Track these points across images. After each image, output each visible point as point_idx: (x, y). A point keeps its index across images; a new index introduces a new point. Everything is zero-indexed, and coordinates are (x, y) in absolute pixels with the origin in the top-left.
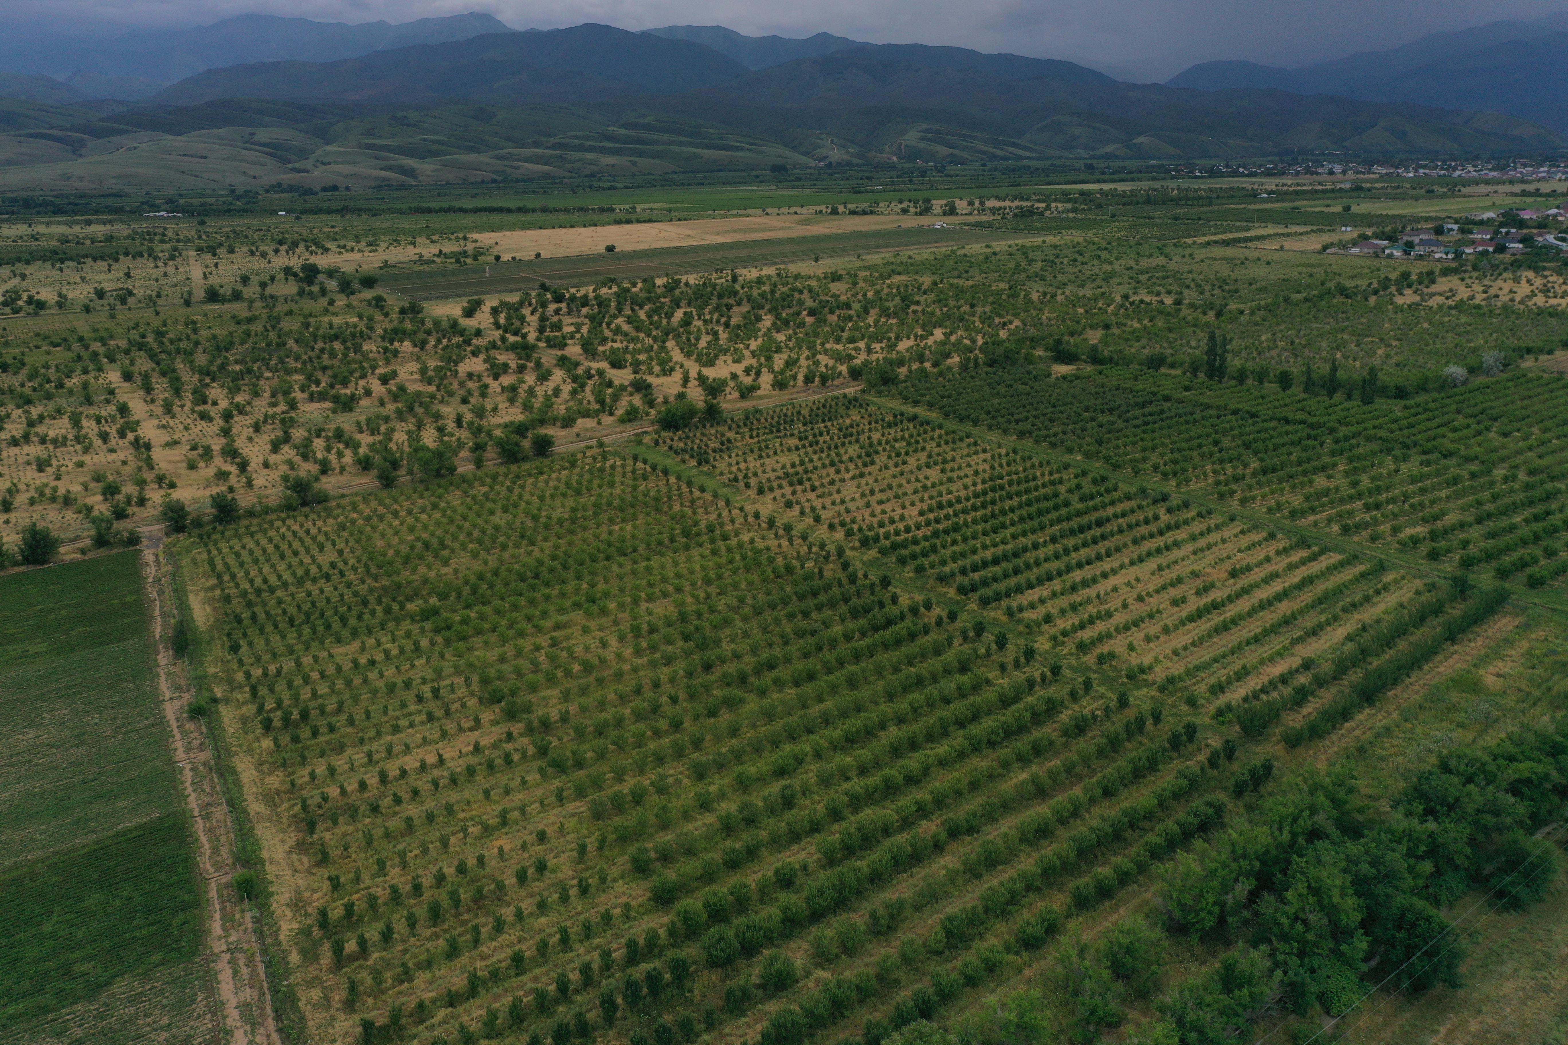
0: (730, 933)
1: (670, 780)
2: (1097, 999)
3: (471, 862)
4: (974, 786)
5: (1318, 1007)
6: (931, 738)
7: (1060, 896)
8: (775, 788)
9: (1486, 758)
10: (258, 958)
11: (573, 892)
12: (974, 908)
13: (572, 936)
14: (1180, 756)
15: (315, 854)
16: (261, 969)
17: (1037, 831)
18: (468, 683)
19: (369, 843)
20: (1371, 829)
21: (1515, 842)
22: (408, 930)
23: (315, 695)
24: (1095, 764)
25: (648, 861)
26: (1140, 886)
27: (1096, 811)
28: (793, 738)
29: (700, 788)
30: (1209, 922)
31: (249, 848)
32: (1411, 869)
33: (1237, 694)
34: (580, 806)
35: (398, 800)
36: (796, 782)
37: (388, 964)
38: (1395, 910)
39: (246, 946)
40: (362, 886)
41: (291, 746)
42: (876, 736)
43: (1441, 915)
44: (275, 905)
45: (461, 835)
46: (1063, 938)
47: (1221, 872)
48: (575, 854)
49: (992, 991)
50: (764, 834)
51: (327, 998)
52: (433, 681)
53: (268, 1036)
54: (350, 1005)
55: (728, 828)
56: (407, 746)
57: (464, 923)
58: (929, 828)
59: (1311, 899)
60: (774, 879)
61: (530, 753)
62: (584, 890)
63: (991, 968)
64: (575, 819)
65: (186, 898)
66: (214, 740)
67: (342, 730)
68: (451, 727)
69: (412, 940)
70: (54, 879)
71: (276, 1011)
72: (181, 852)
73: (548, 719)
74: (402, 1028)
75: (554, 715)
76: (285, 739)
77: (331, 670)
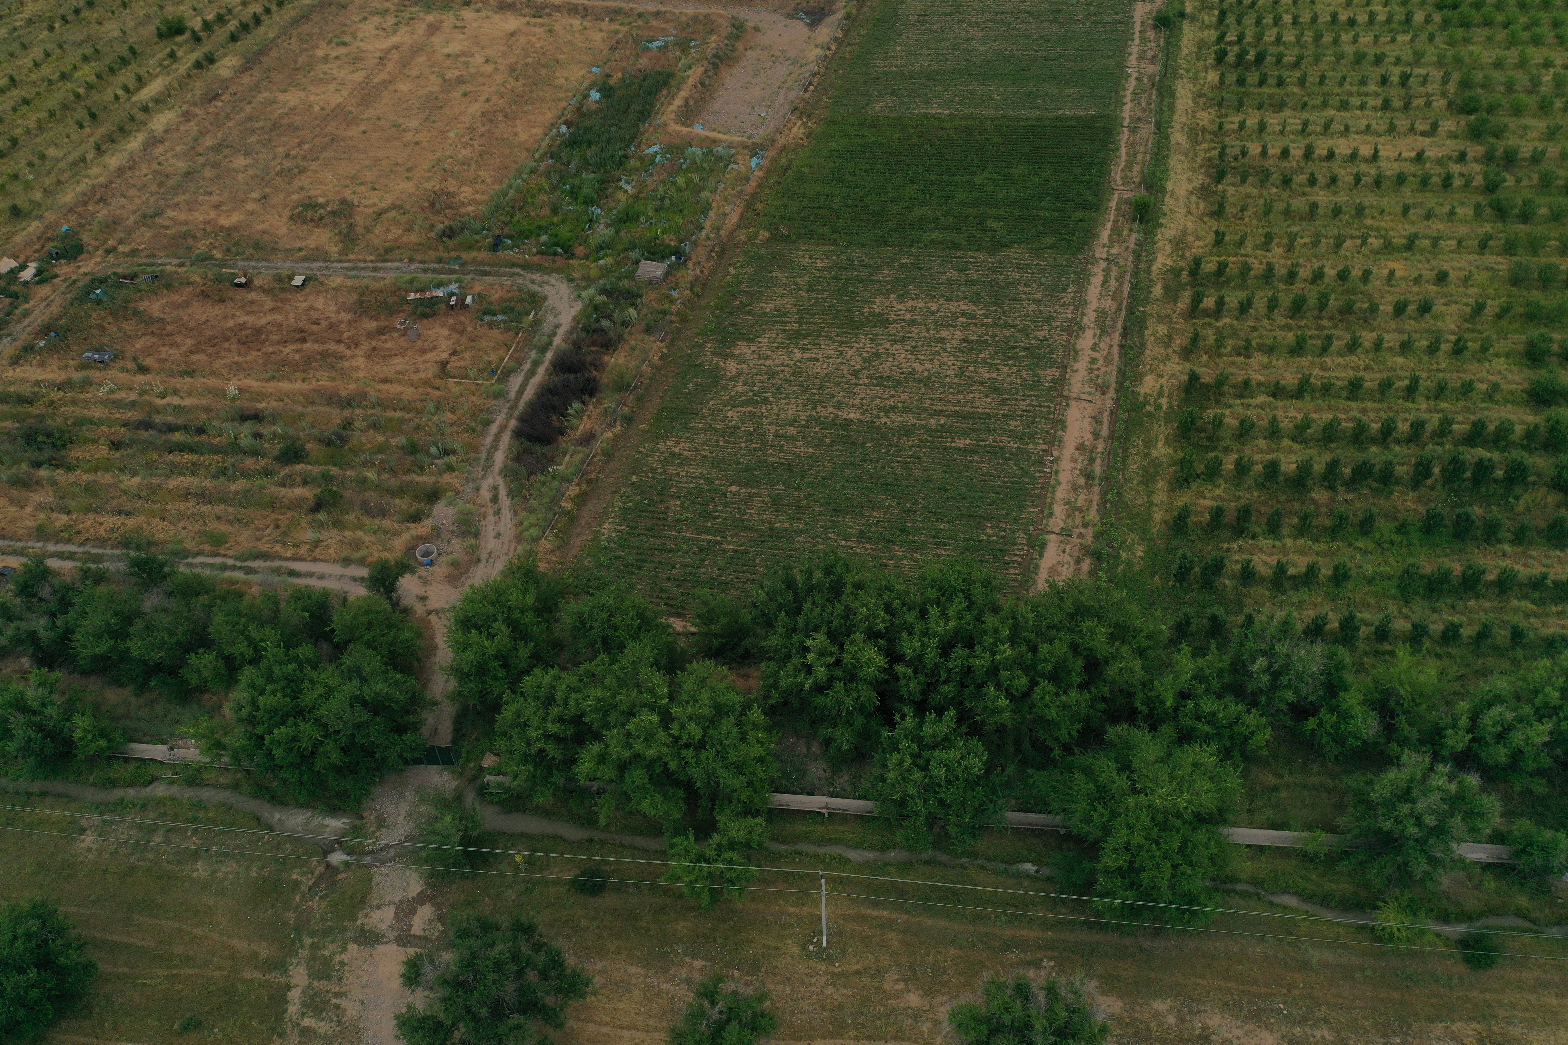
3: (1356, 273)
10: (1128, 278)
11: (1444, 347)
13: (1421, 388)
15: (1213, 204)
16: (1127, 288)
18: (1445, 80)
19: (1268, 211)
22: (1266, 310)
23: (1278, 40)
25: (1546, 352)
31: (1158, 174)
34: (1503, 264)
35: (1312, 182)
37: (1234, 333)
39: (1122, 262)
40: (1243, 251)
41: (1234, 88)
44: (1159, 236)
45: (1359, 241)
48: (1468, 310)
51: (1170, 337)
52: (1408, 64)
53: (1111, 346)
54: (1187, 353)
56: (1347, 128)
57: (1322, 328)
61: (1475, 183)
62: (1458, 350)
64: (1489, 274)
65: (1090, 198)
66: (1167, 56)
67: (1290, 88)
68: (1402, 123)
69: (1265, 321)
70: (997, 139)
71: (1125, 329)
72: (1100, 155)
73: (1516, 152)
74: (1222, 394)
75: (1526, 150)
76: (1232, 78)
77: (1305, 17)
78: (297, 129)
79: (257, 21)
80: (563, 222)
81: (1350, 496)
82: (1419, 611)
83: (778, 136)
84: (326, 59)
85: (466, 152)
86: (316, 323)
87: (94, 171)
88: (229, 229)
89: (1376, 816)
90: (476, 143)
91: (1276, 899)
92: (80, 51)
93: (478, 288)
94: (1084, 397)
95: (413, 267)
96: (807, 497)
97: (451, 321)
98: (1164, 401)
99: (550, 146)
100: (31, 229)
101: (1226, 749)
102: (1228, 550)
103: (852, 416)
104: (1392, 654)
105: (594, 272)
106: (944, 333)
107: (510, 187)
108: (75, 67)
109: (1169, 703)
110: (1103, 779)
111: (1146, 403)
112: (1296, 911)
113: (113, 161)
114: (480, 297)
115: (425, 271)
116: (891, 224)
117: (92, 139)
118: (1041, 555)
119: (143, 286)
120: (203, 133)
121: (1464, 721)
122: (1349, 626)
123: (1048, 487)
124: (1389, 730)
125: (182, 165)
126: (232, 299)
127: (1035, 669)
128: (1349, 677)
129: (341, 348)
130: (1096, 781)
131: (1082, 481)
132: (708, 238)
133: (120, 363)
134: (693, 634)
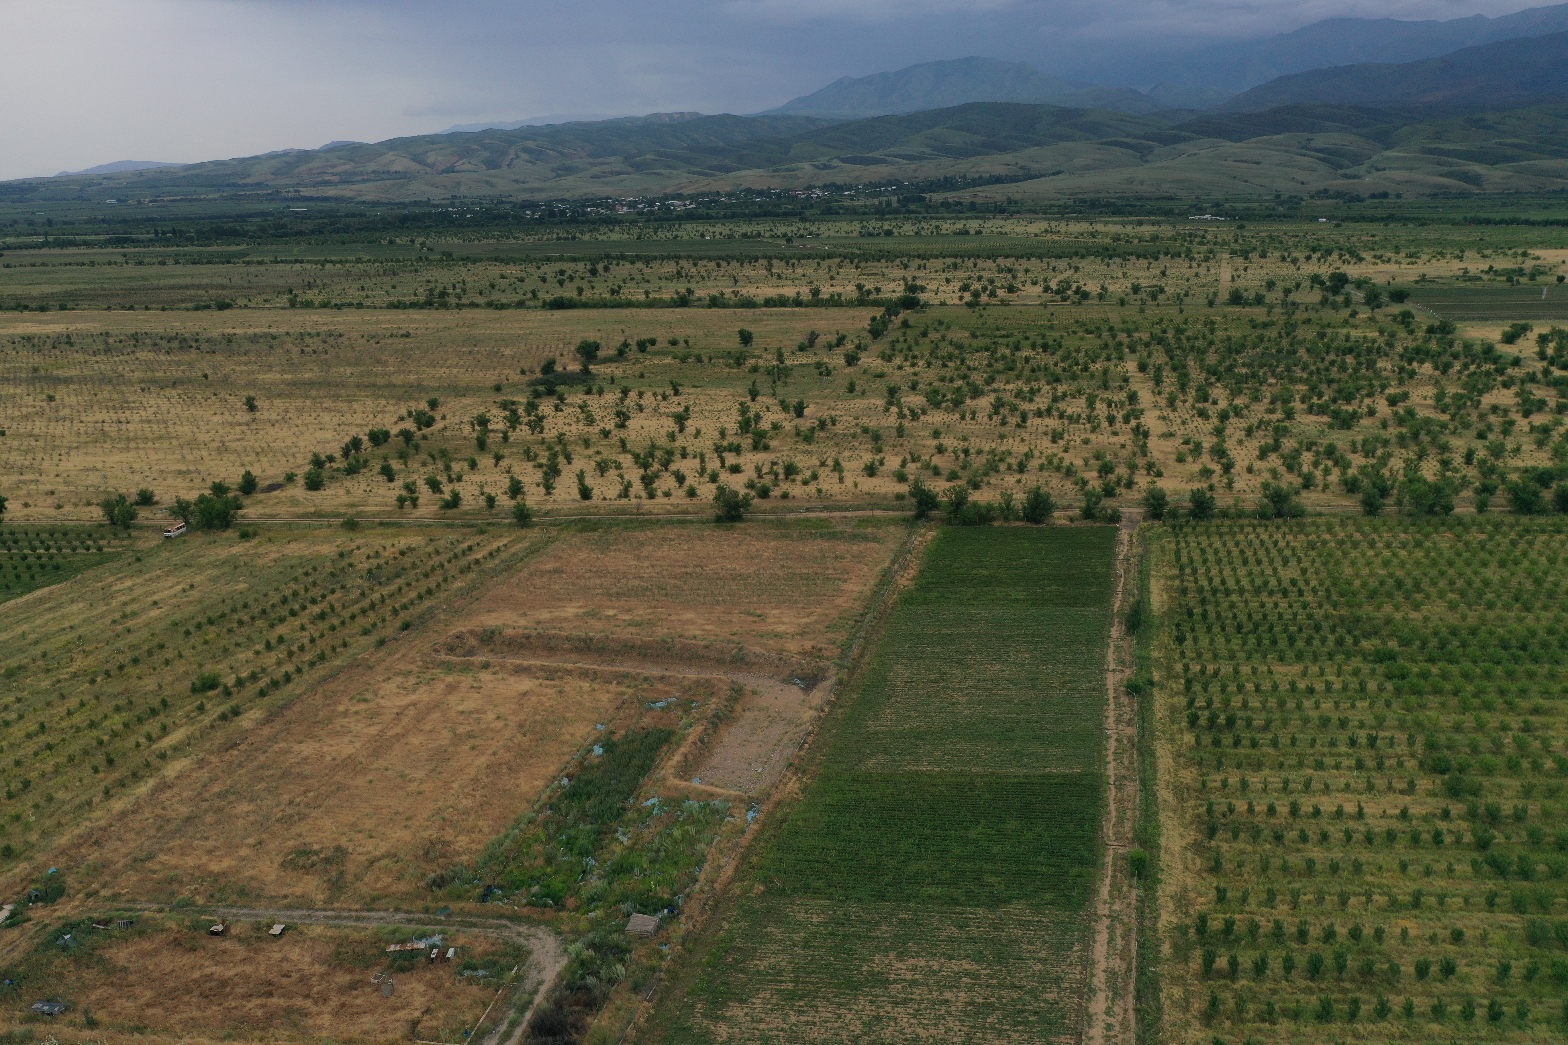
3: (1368, 931)
10: (1134, 935)
11: (1479, 1012)
15: (1209, 860)
16: (1134, 946)
18: (1411, 742)
19: (1265, 869)
22: (1282, 972)
23: (1245, 705)
31: (1150, 830)
34: (1516, 922)
35: (1304, 838)
37: (1254, 997)
39: (1126, 920)
40: (1247, 908)
41: (1210, 748)
44: (1160, 893)
45: (1364, 899)
48: (1493, 971)
51: (1187, 1001)
52: (1372, 728)
53: (1126, 1011)
54: (1207, 1018)
56: (1327, 787)
57: (1345, 991)
61: (1466, 840)
62: (1495, 1015)
64: (1504, 933)
65: (1086, 853)
66: (1143, 719)
67: (1264, 749)
68: (1380, 782)
69: (1284, 982)
70: (987, 796)
71: (1138, 991)
72: (1091, 811)
73: (1498, 810)
75: (1507, 808)
76: (1207, 740)
77: (1267, 686)
78: (306, 777)
79: (288, 678)
80: (556, 872)
83: (774, 791)
84: (345, 714)
85: (467, 802)
86: (287, 975)
87: (98, 813)
88: (218, 874)
90: (477, 794)
92: (114, 703)
93: (461, 940)
95: (399, 916)
97: (429, 976)
99: (550, 797)
100: (17, 870)
105: (583, 925)
106: (948, 995)
107: (507, 836)
108: (106, 717)
113: (118, 805)
114: (462, 950)
115: (409, 921)
116: (888, 878)
117: (104, 784)
119: (116, 933)
120: (212, 780)
125: (185, 810)
126: (204, 948)
129: (308, 1003)
132: (702, 891)
133: (70, 1016)
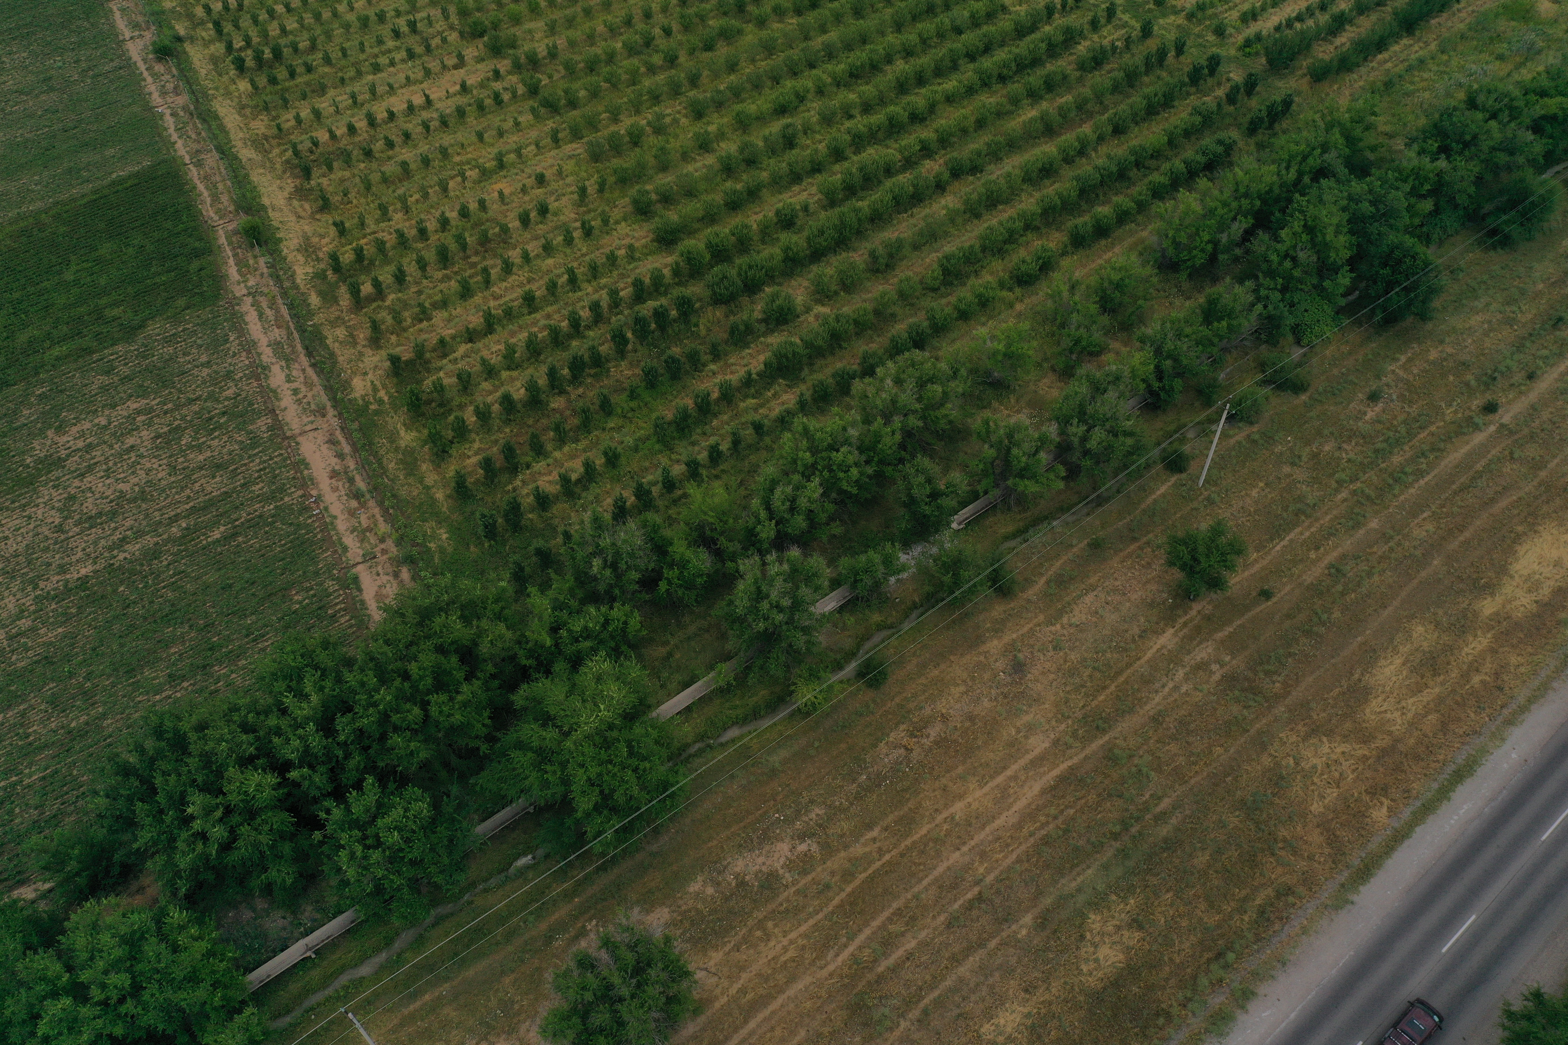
0: (733, 272)
1: (668, 120)
2: (1082, 331)
3: (473, 206)
4: (981, 124)
5: (1290, 338)
6: (939, 72)
7: (1057, 235)
8: (775, 127)
9: (1517, 93)
10: (280, 301)
11: (577, 234)
12: (971, 247)
13: (580, 277)
14: (1198, 91)
15: (316, 200)
16: (284, 311)
17: (1040, 171)
18: (446, 16)
19: (368, 187)
20: (1379, 168)
21: (1522, 181)
22: (419, 273)
23: (284, 31)
24: (1108, 99)
25: (649, 204)
26: (1138, 225)
27: (1103, 149)
28: (794, 74)
29: (699, 127)
30: (1200, 259)
31: (248, 195)
32: (1409, 208)
33: (1268, 24)
34: (577, 148)
35: (390, 144)
36: (796, 121)
37: (406, 305)
38: (1386, 249)
39: (266, 290)
40: (368, 231)
41: (269, 88)
42: (881, 71)
43: (1429, 253)
44: (285, 251)
45: (459, 179)
46: (1056, 275)
47: (1220, 211)
48: (576, 196)
49: (984, 324)
50: (765, 175)
51: (351, 335)
52: (408, 13)
53: (304, 370)
54: (376, 340)
55: (728, 169)
56: (391, 86)
57: (474, 265)
58: (931, 168)
59: (1305, 237)
60: (775, 220)
61: (520, 92)
62: (588, 232)
63: (984, 303)
64: (573, 162)
65: (197, 244)
66: (188, 82)
67: (320, 69)
68: (434, 64)
69: (424, 281)
71: (307, 348)
72: (181, 200)
73: (535, 54)
74: (428, 362)
75: (541, 50)
76: (262, 80)
81: (581, 390)
82: (684, 451)
89: (750, 626)
91: (723, 739)
94: (308, 428)
96: (87, 678)
98: (382, 394)
101: (613, 649)
102: (514, 490)
103: (83, 572)
104: (685, 495)
106: (130, 441)
109: (548, 642)
110: (535, 744)
111: (367, 404)
112: (741, 737)
118: (360, 590)
121: (763, 514)
122: (642, 493)
123: (328, 527)
124: (718, 554)
127: (418, 691)
128: (667, 533)
130: (531, 749)
131: (354, 504)
134: (50, 891)
